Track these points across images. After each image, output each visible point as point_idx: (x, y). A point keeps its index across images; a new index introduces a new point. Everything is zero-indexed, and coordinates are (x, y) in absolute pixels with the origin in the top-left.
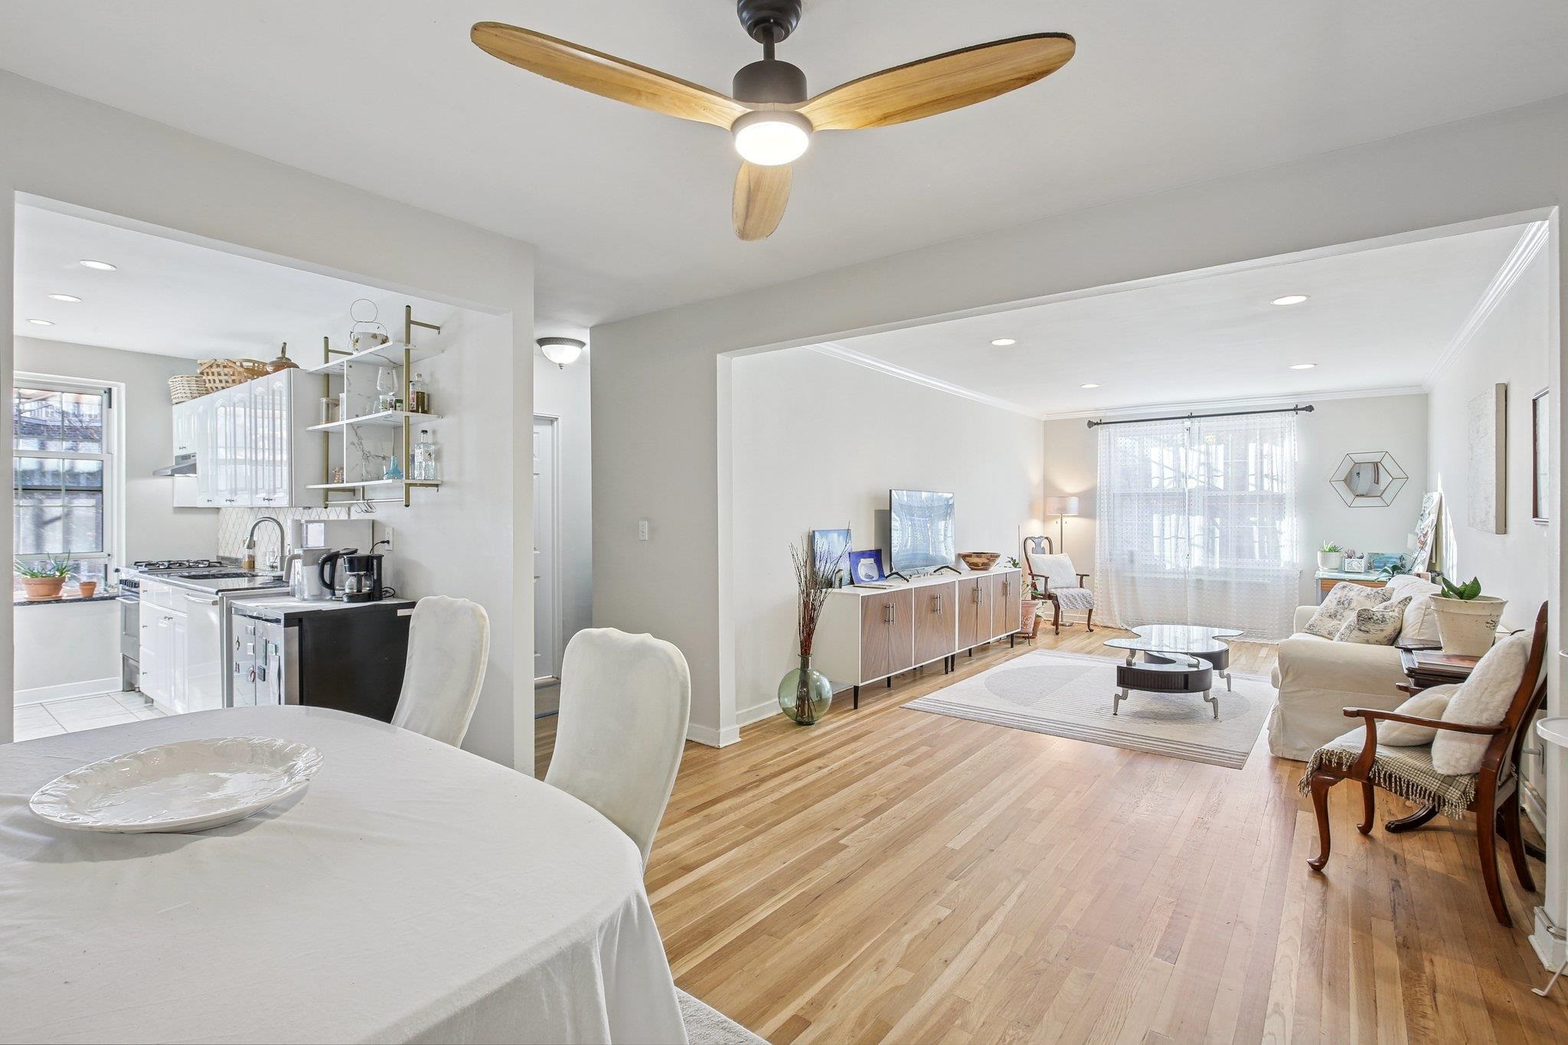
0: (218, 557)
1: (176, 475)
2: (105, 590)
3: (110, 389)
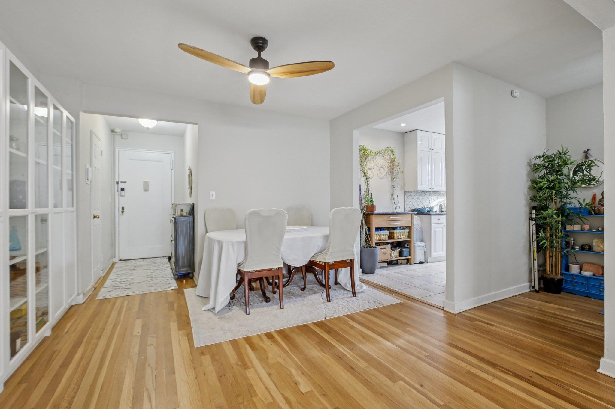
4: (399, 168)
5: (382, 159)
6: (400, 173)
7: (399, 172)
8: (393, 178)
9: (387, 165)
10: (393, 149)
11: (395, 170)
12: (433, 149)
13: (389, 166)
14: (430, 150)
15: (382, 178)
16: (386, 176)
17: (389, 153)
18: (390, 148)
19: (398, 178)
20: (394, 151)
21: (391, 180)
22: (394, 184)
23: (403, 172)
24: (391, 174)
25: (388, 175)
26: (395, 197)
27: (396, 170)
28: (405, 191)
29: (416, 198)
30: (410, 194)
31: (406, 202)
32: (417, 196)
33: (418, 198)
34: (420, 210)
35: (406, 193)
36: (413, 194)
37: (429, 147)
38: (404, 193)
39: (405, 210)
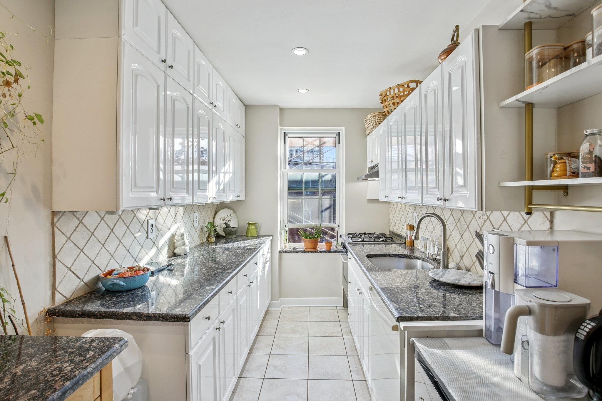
0: (391, 231)
1: (369, 179)
12: (171, 67)
14: (162, 66)
23: (42, 121)
28: (56, 209)
29: (102, 232)
30: (78, 219)
31: (58, 257)
32: (108, 226)
33: (110, 231)
34: (122, 283)
35: (58, 217)
36: (91, 220)
37: (159, 52)
38: (50, 221)
39: (53, 294)
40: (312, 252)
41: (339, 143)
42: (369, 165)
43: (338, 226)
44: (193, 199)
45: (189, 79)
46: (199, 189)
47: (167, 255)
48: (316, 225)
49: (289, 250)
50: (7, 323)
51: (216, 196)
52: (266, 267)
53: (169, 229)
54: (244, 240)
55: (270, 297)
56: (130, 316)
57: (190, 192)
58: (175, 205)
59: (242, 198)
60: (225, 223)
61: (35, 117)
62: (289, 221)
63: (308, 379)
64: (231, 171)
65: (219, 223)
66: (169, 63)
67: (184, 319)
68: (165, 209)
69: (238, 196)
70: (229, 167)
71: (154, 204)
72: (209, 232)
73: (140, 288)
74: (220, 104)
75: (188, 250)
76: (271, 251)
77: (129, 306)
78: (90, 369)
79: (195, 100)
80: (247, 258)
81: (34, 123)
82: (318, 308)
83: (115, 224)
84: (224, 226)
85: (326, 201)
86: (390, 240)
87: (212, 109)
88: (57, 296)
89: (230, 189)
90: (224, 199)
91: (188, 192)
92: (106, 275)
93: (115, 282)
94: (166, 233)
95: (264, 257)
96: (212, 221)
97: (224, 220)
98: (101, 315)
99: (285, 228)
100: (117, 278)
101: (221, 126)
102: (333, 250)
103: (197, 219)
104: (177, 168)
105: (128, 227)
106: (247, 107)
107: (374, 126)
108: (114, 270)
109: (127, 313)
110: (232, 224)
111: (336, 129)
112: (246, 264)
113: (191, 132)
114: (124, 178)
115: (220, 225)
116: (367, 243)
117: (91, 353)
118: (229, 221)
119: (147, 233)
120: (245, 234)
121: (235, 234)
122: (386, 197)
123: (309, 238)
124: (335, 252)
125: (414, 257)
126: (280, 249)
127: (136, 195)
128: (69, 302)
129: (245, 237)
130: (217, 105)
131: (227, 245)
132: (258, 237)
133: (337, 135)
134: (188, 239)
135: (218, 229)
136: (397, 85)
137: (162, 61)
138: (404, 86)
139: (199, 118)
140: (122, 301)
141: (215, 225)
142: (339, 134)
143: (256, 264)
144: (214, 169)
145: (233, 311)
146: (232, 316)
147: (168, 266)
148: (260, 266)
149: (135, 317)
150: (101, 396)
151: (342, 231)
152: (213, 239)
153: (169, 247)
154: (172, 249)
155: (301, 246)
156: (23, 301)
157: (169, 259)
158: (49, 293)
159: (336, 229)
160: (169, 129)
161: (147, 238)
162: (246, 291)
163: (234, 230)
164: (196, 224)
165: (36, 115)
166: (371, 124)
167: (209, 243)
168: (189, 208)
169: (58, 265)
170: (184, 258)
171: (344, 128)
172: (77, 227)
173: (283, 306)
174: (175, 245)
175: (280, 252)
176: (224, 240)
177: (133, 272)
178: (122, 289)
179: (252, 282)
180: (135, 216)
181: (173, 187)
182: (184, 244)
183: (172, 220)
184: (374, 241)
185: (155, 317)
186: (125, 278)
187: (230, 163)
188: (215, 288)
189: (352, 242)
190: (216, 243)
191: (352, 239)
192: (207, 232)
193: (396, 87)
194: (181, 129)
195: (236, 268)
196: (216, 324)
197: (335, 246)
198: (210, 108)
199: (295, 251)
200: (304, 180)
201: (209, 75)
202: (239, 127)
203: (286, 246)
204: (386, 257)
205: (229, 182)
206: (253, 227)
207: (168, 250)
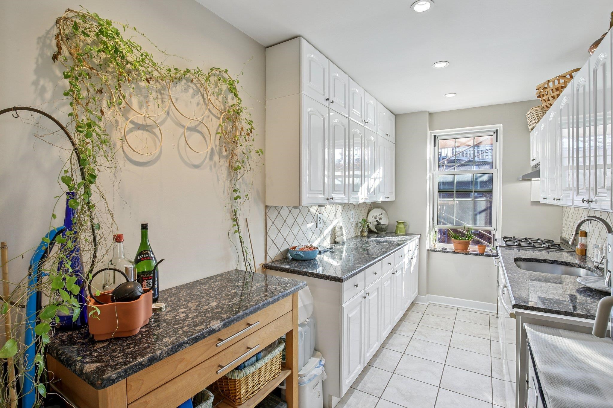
0: (561, 238)
1: (532, 179)
2: (491, 250)
3: (497, 130)
4: (250, 138)
5: (198, 104)
6: (254, 155)
7: (253, 151)
8: (235, 170)
9: (214, 124)
10: (234, 78)
11: (238, 145)
12: (332, 102)
13: (220, 131)
14: (326, 103)
15: (196, 167)
16: (211, 158)
17: (220, 90)
18: (225, 75)
19: (249, 169)
20: (238, 86)
21: (229, 174)
22: (238, 187)
23: (262, 153)
24: (227, 157)
25: (216, 158)
26: (242, 223)
27: (244, 144)
28: (267, 205)
29: (290, 221)
30: (278, 211)
31: (268, 234)
32: (293, 217)
33: (294, 220)
34: (302, 255)
35: (268, 209)
36: (285, 212)
37: (324, 95)
38: (265, 212)
39: (266, 256)
40: (463, 253)
41: (497, 141)
42: (533, 164)
43: (495, 229)
44: (348, 200)
45: (345, 107)
46: (353, 191)
47: (330, 242)
48: (468, 227)
49: (437, 249)
50: (248, 266)
51: (367, 197)
52: (413, 262)
53: (332, 222)
54: (393, 236)
55: (417, 291)
56: (307, 274)
57: (347, 193)
58: (336, 204)
59: (392, 198)
60: (377, 221)
61: (260, 152)
62: (439, 222)
63: (445, 364)
64: (381, 176)
65: (372, 220)
66: (331, 100)
67: (339, 280)
68: (328, 206)
69: (387, 197)
70: (380, 173)
71: (321, 202)
72: (363, 227)
73: (312, 260)
74: (370, 120)
75: (345, 240)
76: (419, 249)
77: (306, 268)
78: (289, 291)
79: (351, 122)
80: (392, 250)
81: (259, 155)
82: (468, 310)
83: (297, 216)
84: (376, 223)
85: (482, 203)
86: (557, 247)
87: (364, 125)
88: (268, 257)
89: (380, 191)
90: (374, 200)
91: (344, 194)
92: (292, 248)
93: (298, 253)
94: (329, 225)
95: (411, 252)
96: (365, 218)
97: (376, 218)
98: (291, 271)
99: (434, 229)
100: (299, 251)
101: (372, 138)
102: (487, 254)
103: (353, 216)
104: (338, 173)
105: (305, 219)
106: (396, 116)
107: (537, 121)
108: (297, 246)
109: (305, 271)
110: (382, 222)
111: (494, 127)
112: (390, 254)
113: (347, 143)
114: (304, 184)
115: (373, 223)
116: (523, 248)
117: (289, 285)
118: (380, 219)
119: (317, 224)
120: (394, 231)
121: (385, 231)
122: (544, 199)
123: (460, 239)
124: (489, 256)
125: (578, 265)
126: (428, 248)
127: (311, 196)
128: (273, 262)
129: (394, 234)
130: (368, 121)
131: (377, 239)
132: (406, 234)
133: (494, 133)
134: (345, 231)
135: (370, 225)
136: (556, 77)
137: (326, 100)
138: (565, 76)
139: (353, 135)
140: (302, 266)
141: (368, 221)
142: (496, 132)
143: (401, 256)
144: (366, 174)
145: (378, 289)
146: (376, 293)
147: (330, 249)
148: (406, 260)
149: (310, 275)
150: (293, 310)
151: (499, 235)
152: (366, 233)
153: (331, 236)
154: (334, 238)
155: (450, 247)
156: (253, 256)
157: (332, 245)
158: (264, 254)
159: (493, 232)
160: (331, 142)
161: (317, 227)
162: (391, 278)
163: (384, 227)
164: (352, 220)
165: (260, 149)
166: (533, 119)
167: (363, 236)
168: (347, 206)
169: (268, 238)
170: (342, 245)
171: (502, 125)
172: (277, 216)
173: (430, 302)
174: (336, 234)
175: (428, 250)
176: (376, 235)
177: (308, 248)
178: (301, 259)
179: (396, 271)
180: (309, 211)
181: (334, 190)
182: (342, 234)
183: (334, 215)
184: (534, 246)
185: (321, 276)
186: (303, 252)
187: (380, 169)
188: (362, 266)
189: (505, 245)
190: (368, 237)
191: (506, 243)
192: (361, 227)
193: (556, 79)
194: (340, 142)
195: (381, 255)
196: (362, 293)
197: (489, 250)
198: (363, 125)
199: (444, 251)
200: (455, 182)
201: (361, 98)
202: (389, 136)
203: (435, 245)
204: (540, 262)
205: (379, 186)
206: (401, 226)
207: (331, 238)
